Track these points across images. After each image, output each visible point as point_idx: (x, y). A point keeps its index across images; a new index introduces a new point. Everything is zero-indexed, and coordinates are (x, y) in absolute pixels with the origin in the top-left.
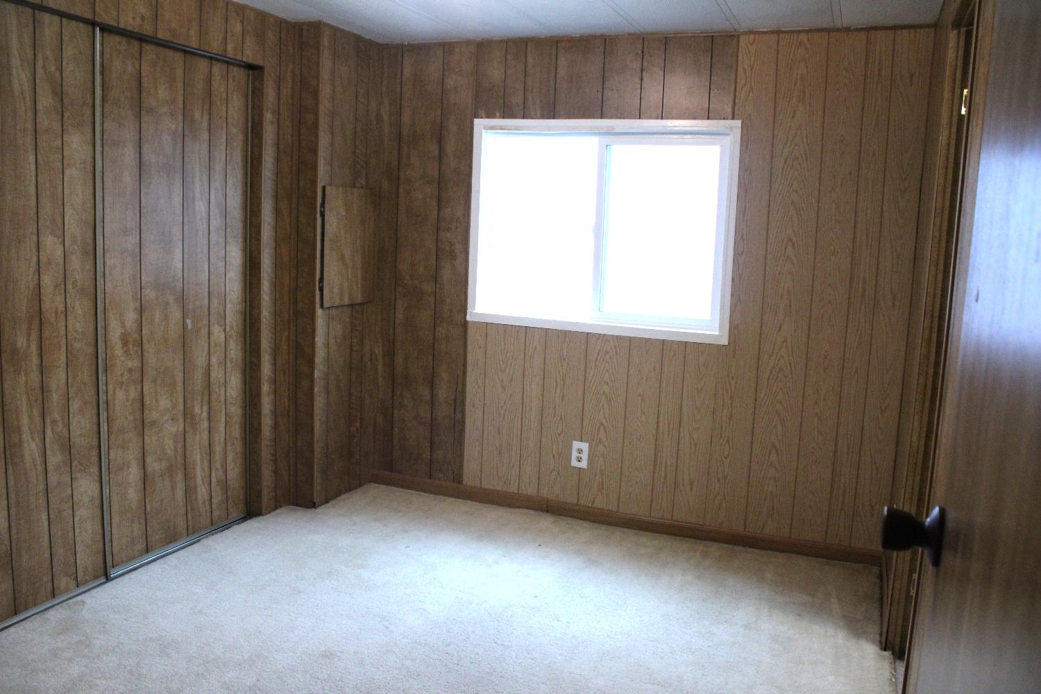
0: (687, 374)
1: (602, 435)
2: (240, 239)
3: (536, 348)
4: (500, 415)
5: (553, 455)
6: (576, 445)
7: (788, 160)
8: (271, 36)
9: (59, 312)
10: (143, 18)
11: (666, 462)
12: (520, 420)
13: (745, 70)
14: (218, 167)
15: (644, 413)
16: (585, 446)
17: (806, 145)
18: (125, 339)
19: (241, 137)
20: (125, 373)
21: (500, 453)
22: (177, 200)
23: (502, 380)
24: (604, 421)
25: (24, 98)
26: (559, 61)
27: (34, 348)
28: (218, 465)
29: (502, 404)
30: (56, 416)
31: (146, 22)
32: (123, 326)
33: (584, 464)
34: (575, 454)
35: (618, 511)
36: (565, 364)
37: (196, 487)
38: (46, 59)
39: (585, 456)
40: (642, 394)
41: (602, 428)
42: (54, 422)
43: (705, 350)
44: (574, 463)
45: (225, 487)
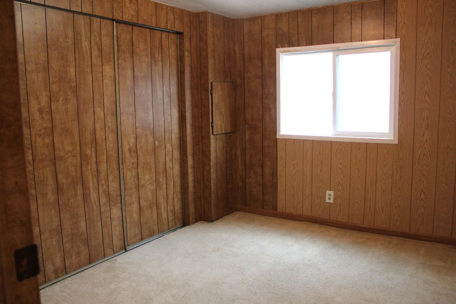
0: (378, 158)
1: (340, 187)
2: (177, 107)
3: (308, 149)
4: (293, 179)
5: (318, 198)
6: (328, 192)
7: (424, 55)
8: (186, 20)
9: (103, 139)
10: (132, 16)
11: (370, 200)
12: (302, 182)
13: (401, 14)
14: (166, 76)
15: (359, 177)
16: (332, 193)
17: (433, 47)
18: (130, 150)
19: (175, 63)
20: (131, 165)
21: (294, 197)
22: (150, 91)
23: (294, 164)
24: (341, 181)
25: (87, 52)
26: (312, 19)
27: (94, 154)
28: (171, 203)
29: (294, 174)
30: (103, 182)
31: (134, 17)
32: (129, 145)
33: (332, 201)
34: (327, 197)
35: (348, 222)
36: (321, 156)
37: (161, 213)
38: (95, 36)
39: (332, 197)
40: (357, 168)
41: (340, 185)
42: (102, 185)
43: (387, 147)
44: (327, 201)
45: (174, 213)
